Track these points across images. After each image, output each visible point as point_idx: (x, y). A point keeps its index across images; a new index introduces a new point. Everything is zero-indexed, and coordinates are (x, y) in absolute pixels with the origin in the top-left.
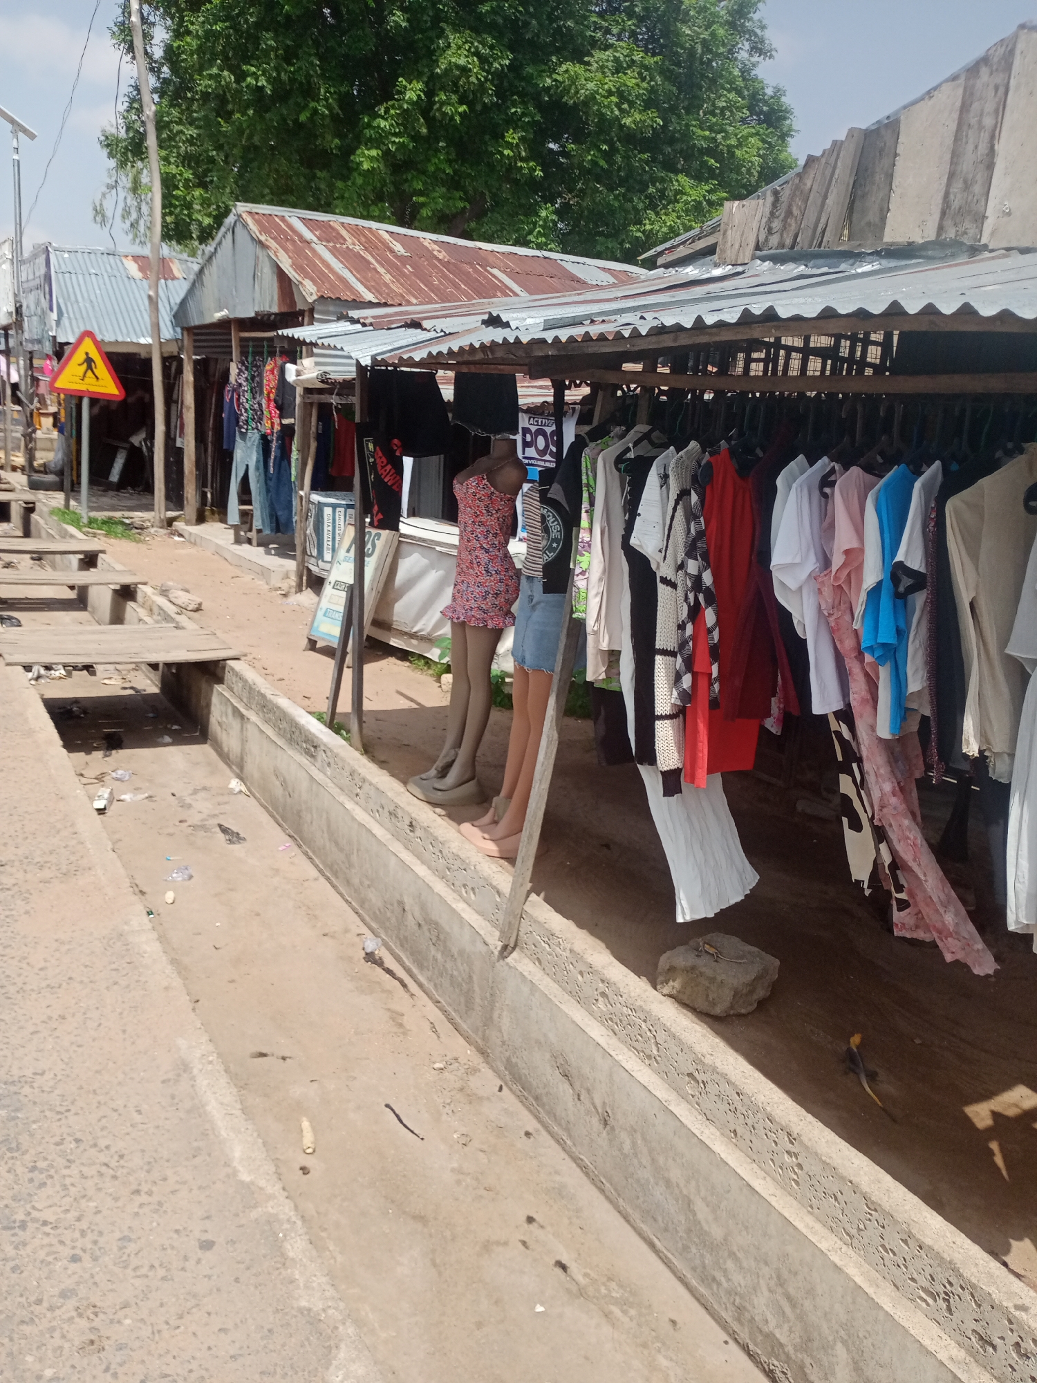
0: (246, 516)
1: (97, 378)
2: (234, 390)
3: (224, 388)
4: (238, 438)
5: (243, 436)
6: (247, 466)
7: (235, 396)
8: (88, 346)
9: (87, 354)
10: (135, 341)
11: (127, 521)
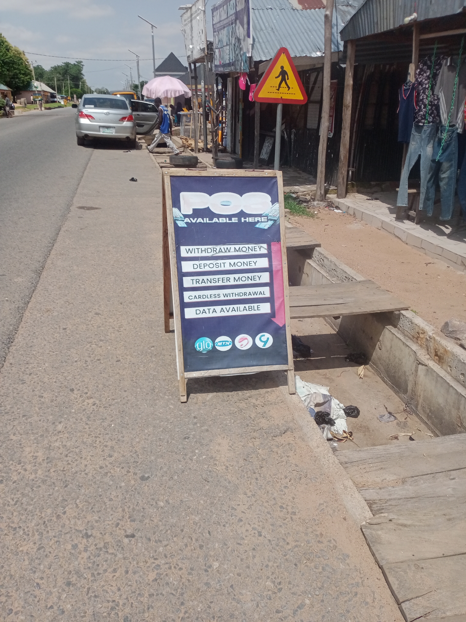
0: (413, 198)
1: (289, 88)
2: (413, 88)
3: (400, 87)
4: (413, 131)
5: (419, 129)
6: (420, 156)
7: (415, 94)
8: (283, 61)
9: (282, 67)
10: (308, 55)
11: (294, 196)
